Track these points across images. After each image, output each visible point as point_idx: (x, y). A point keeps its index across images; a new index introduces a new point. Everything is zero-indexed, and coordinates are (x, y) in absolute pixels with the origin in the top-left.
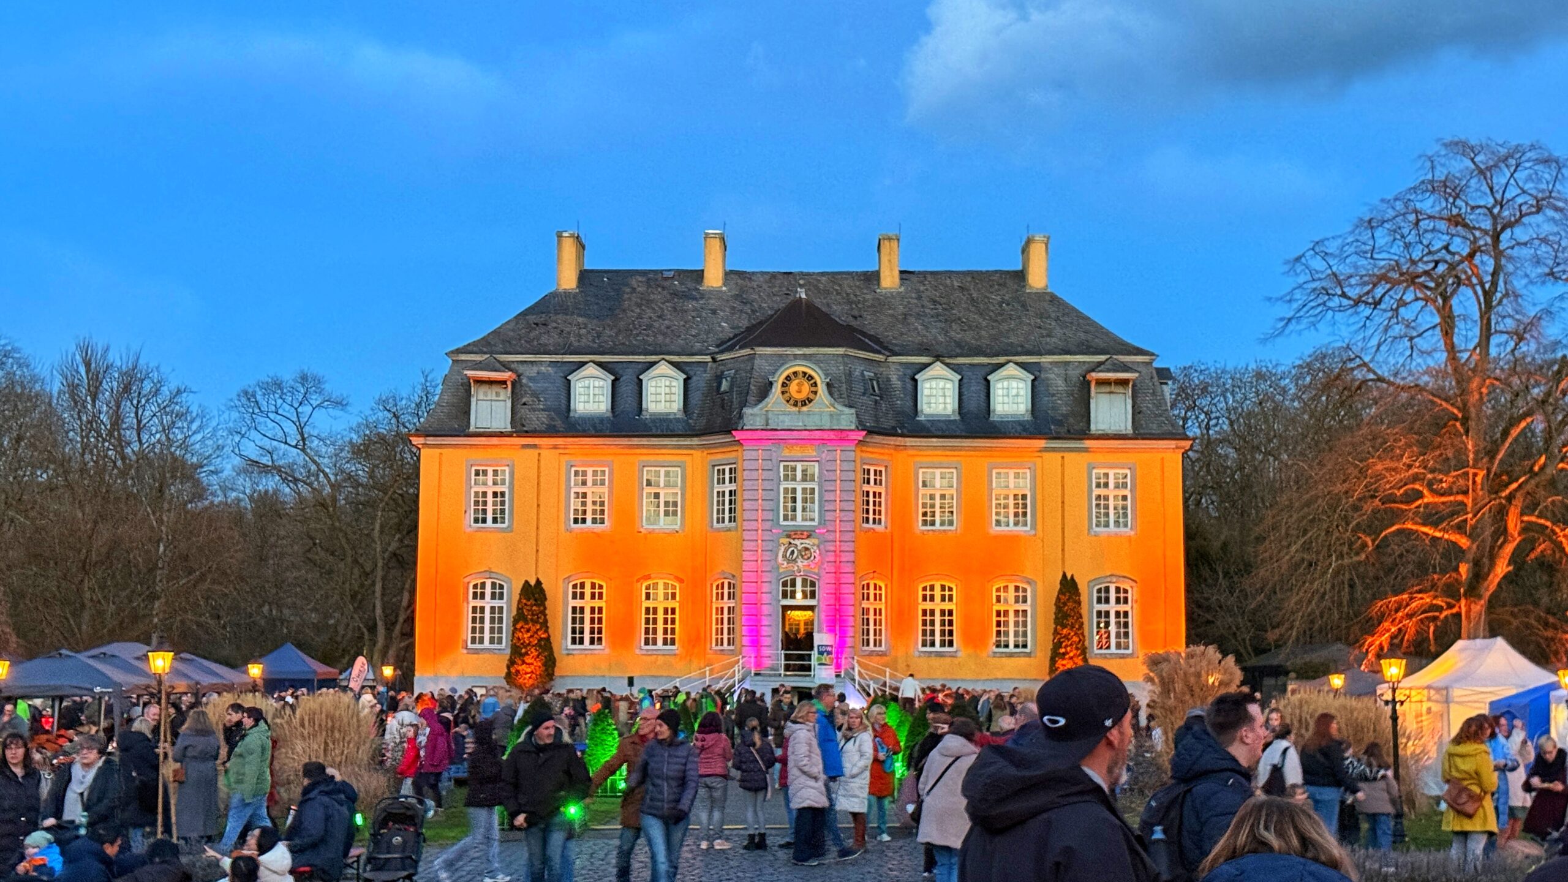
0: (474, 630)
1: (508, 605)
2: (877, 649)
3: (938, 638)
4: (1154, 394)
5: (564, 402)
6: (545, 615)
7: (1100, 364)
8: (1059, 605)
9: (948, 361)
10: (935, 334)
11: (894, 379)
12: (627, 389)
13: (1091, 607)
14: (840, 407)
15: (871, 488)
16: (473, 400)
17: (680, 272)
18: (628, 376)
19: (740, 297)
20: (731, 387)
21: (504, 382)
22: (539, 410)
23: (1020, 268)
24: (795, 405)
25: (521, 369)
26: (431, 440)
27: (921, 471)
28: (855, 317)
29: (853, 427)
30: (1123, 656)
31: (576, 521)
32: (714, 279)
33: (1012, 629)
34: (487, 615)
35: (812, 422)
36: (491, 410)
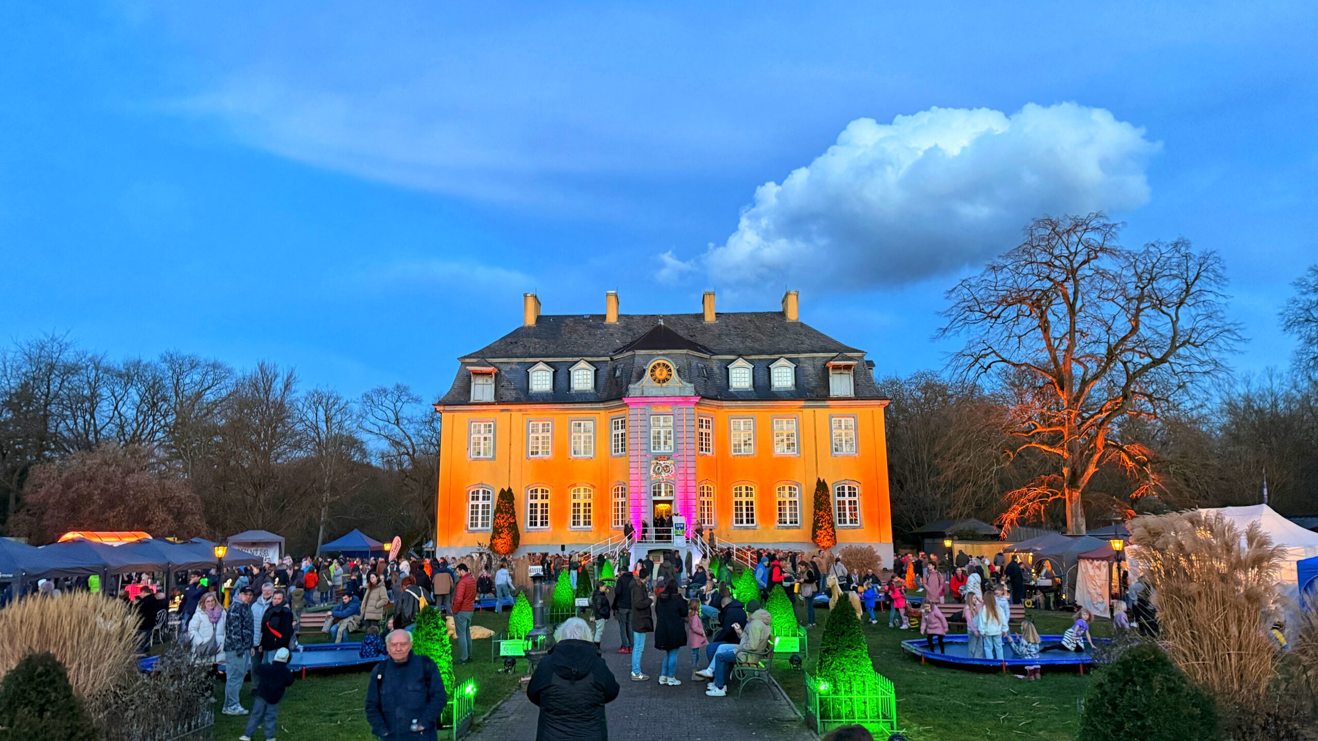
0: (472, 518)
1: (492, 503)
2: (710, 525)
3: (745, 519)
4: (865, 374)
5: (525, 384)
6: (513, 509)
7: (834, 357)
8: (817, 498)
9: (746, 357)
10: (737, 344)
11: (715, 369)
12: (561, 376)
13: (834, 498)
14: (685, 383)
15: (704, 430)
16: (473, 384)
17: (592, 316)
18: (562, 370)
19: (627, 327)
20: (622, 374)
21: (490, 374)
22: (511, 389)
23: (781, 310)
24: (659, 382)
25: (501, 366)
26: (447, 408)
27: (732, 420)
28: (691, 336)
29: (693, 395)
30: (854, 528)
31: (532, 453)
32: (612, 318)
33: (788, 512)
34: (480, 510)
35: (669, 392)
36: (483, 390)
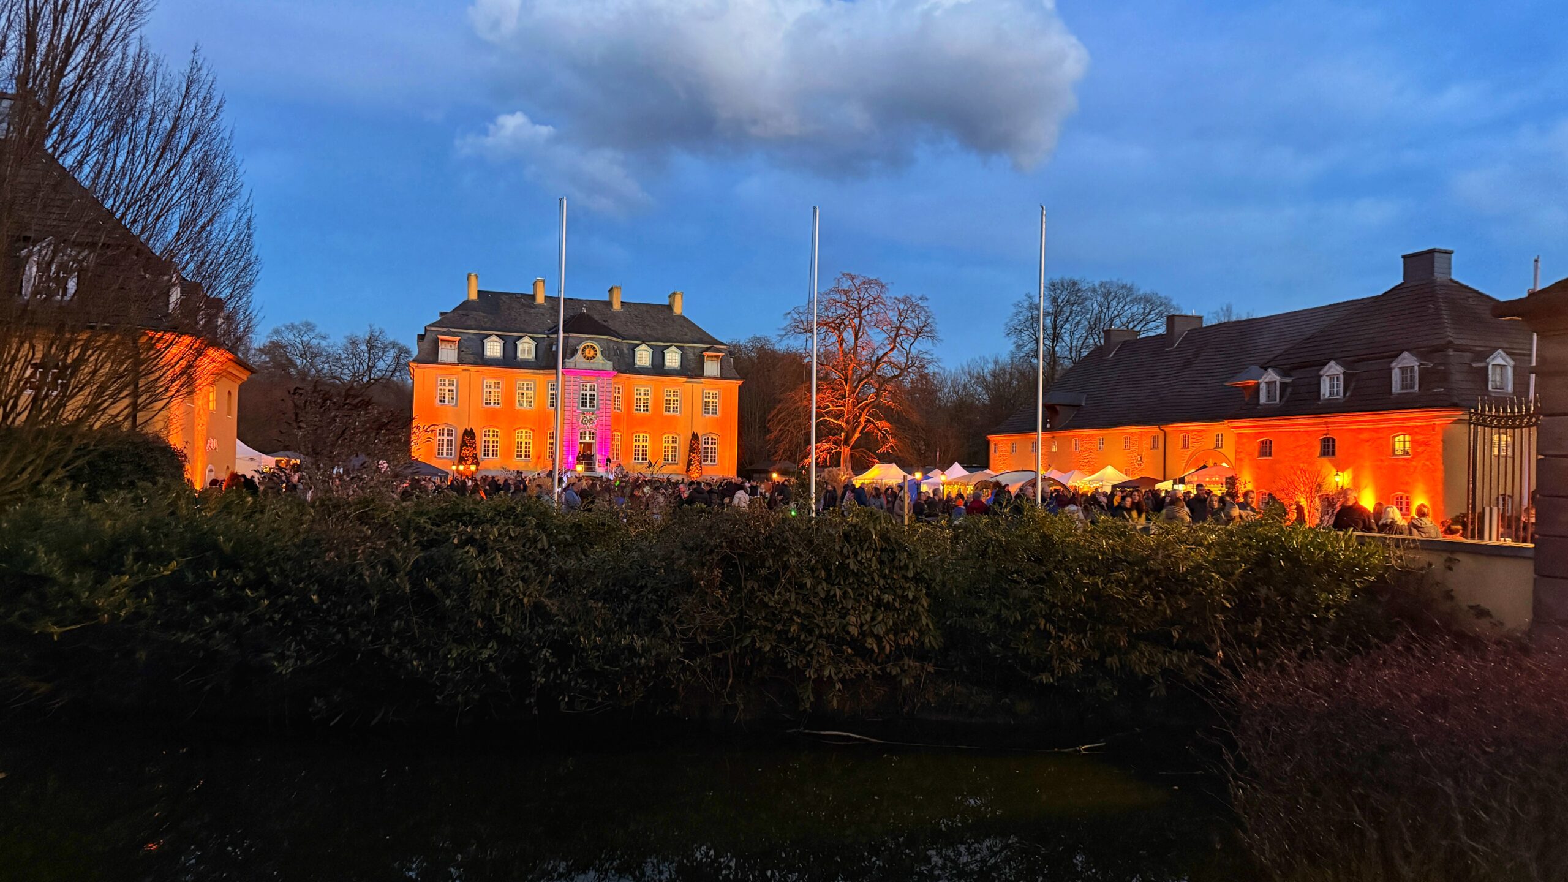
0: (440, 449)
1: (455, 439)
3: (641, 457)
4: (728, 361)
5: (481, 351)
6: (474, 443)
7: (708, 348)
8: (691, 446)
9: (646, 343)
10: (639, 331)
11: (625, 349)
12: (510, 346)
13: (702, 445)
14: (606, 361)
15: (616, 395)
16: (439, 348)
17: (524, 295)
18: (510, 342)
19: (552, 308)
21: (454, 341)
22: (470, 354)
23: (667, 303)
25: (463, 336)
26: (420, 365)
27: (635, 388)
28: (606, 322)
29: (611, 369)
30: (714, 465)
31: (486, 403)
32: (540, 299)
33: (671, 454)
34: (446, 443)
35: (594, 367)
36: (448, 353)
